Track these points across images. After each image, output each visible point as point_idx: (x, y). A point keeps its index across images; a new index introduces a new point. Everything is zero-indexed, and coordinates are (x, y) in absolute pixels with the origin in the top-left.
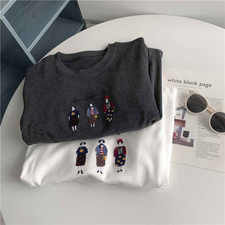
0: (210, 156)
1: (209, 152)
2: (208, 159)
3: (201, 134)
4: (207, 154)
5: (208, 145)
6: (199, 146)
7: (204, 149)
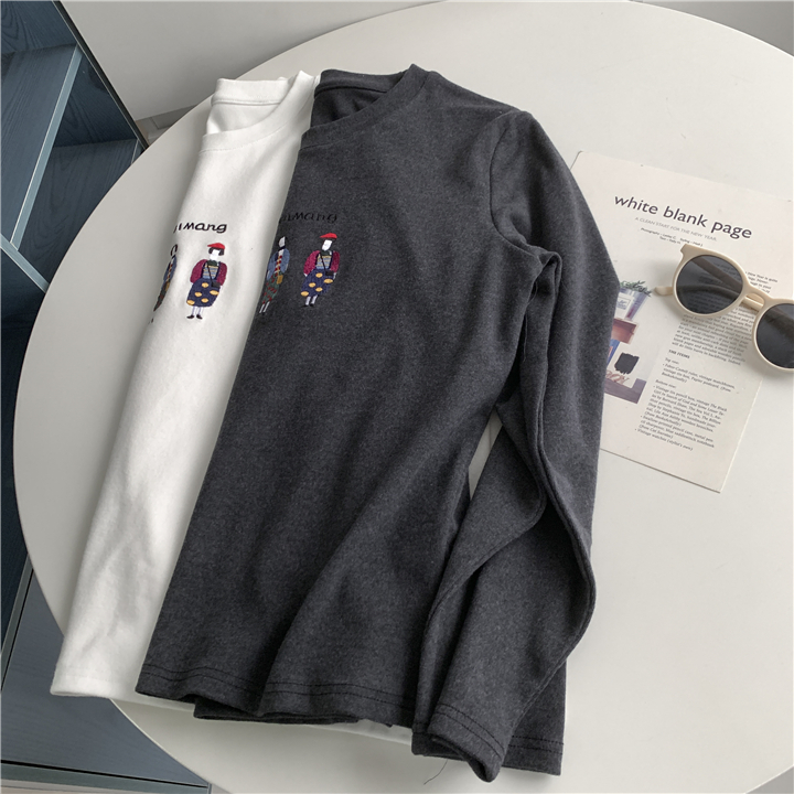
0: (683, 436)
1: (684, 426)
2: (676, 443)
3: (674, 370)
4: (675, 431)
5: (688, 405)
6: (657, 404)
7: (670, 414)
